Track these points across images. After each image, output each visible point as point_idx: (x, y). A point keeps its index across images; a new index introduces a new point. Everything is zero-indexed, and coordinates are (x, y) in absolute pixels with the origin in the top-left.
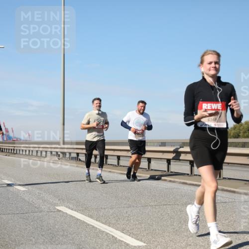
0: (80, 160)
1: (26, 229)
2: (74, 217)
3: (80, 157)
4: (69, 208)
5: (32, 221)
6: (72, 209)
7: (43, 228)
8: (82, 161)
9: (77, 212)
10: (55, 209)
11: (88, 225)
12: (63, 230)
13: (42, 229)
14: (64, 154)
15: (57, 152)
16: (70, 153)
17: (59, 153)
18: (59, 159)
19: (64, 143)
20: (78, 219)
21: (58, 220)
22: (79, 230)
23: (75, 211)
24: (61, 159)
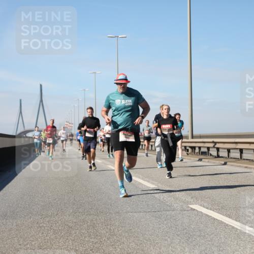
0: (211, 155)
1: (160, 228)
2: (211, 216)
3: (211, 152)
4: (204, 207)
5: (165, 220)
6: (207, 208)
7: (178, 227)
8: (213, 156)
9: (213, 211)
10: (188, 207)
11: (227, 225)
12: (200, 230)
13: (176, 228)
14: (193, 148)
15: (185, 147)
16: (200, 148)
17: (188, 148)
18: (188, 154)
19: (193, 137)
20: (214, 219)
21: (193, 219)
22: (217, 230)
23: (211, 209)
24: (190, 154)
